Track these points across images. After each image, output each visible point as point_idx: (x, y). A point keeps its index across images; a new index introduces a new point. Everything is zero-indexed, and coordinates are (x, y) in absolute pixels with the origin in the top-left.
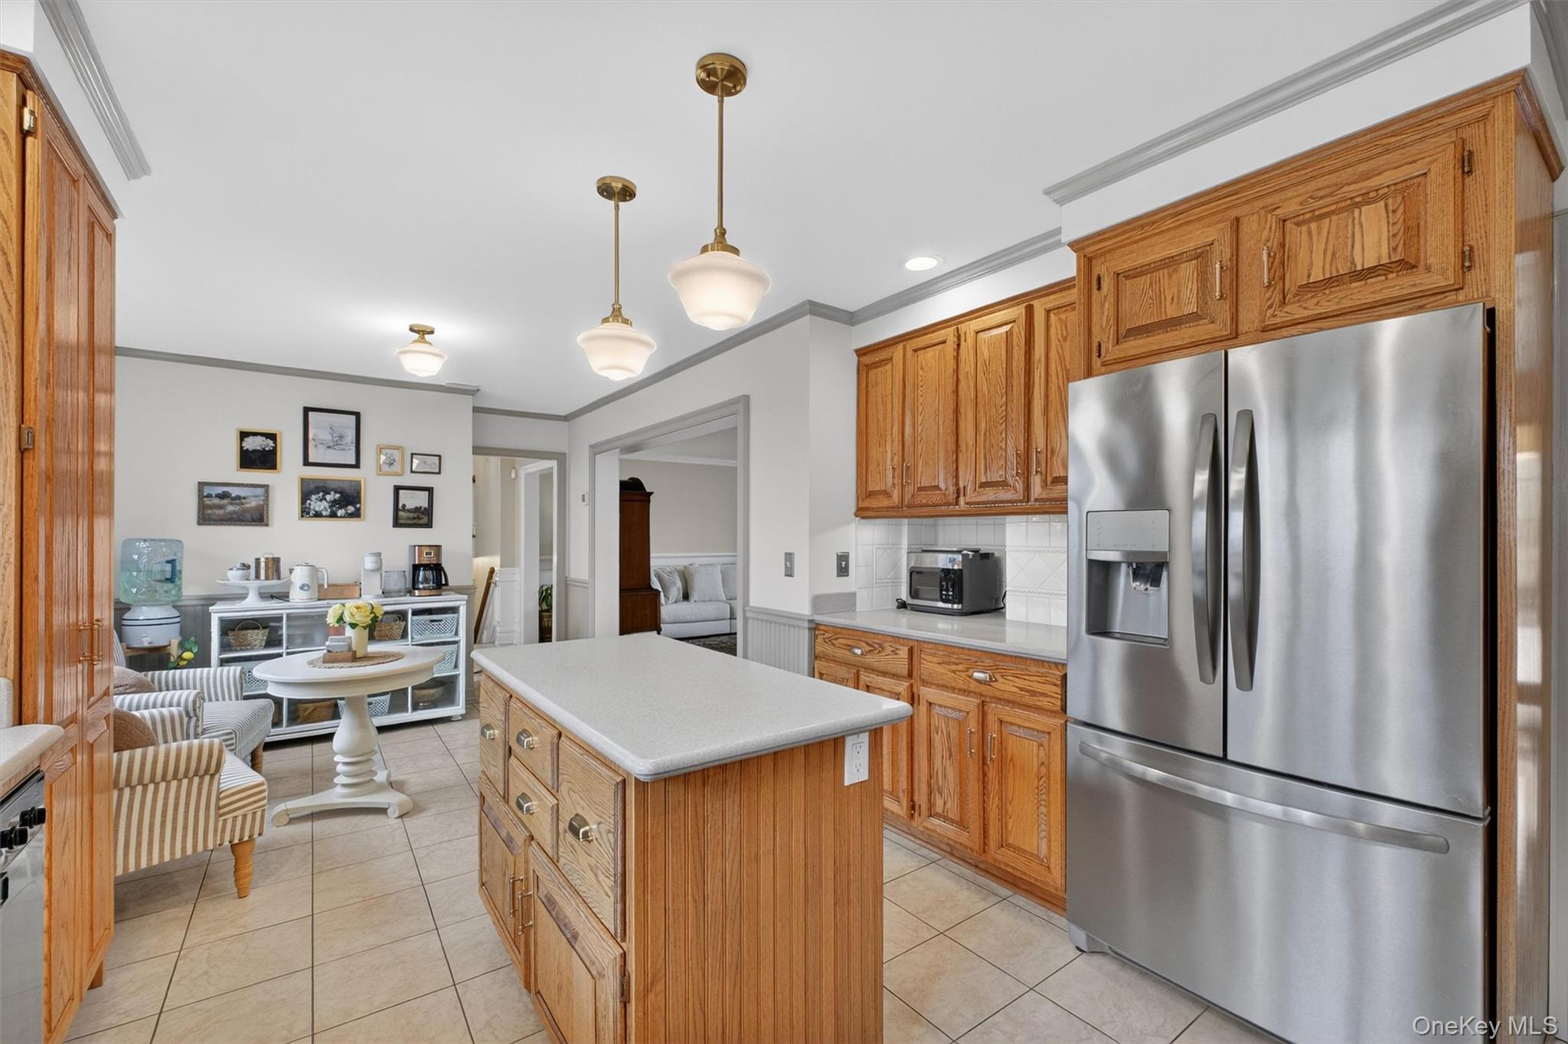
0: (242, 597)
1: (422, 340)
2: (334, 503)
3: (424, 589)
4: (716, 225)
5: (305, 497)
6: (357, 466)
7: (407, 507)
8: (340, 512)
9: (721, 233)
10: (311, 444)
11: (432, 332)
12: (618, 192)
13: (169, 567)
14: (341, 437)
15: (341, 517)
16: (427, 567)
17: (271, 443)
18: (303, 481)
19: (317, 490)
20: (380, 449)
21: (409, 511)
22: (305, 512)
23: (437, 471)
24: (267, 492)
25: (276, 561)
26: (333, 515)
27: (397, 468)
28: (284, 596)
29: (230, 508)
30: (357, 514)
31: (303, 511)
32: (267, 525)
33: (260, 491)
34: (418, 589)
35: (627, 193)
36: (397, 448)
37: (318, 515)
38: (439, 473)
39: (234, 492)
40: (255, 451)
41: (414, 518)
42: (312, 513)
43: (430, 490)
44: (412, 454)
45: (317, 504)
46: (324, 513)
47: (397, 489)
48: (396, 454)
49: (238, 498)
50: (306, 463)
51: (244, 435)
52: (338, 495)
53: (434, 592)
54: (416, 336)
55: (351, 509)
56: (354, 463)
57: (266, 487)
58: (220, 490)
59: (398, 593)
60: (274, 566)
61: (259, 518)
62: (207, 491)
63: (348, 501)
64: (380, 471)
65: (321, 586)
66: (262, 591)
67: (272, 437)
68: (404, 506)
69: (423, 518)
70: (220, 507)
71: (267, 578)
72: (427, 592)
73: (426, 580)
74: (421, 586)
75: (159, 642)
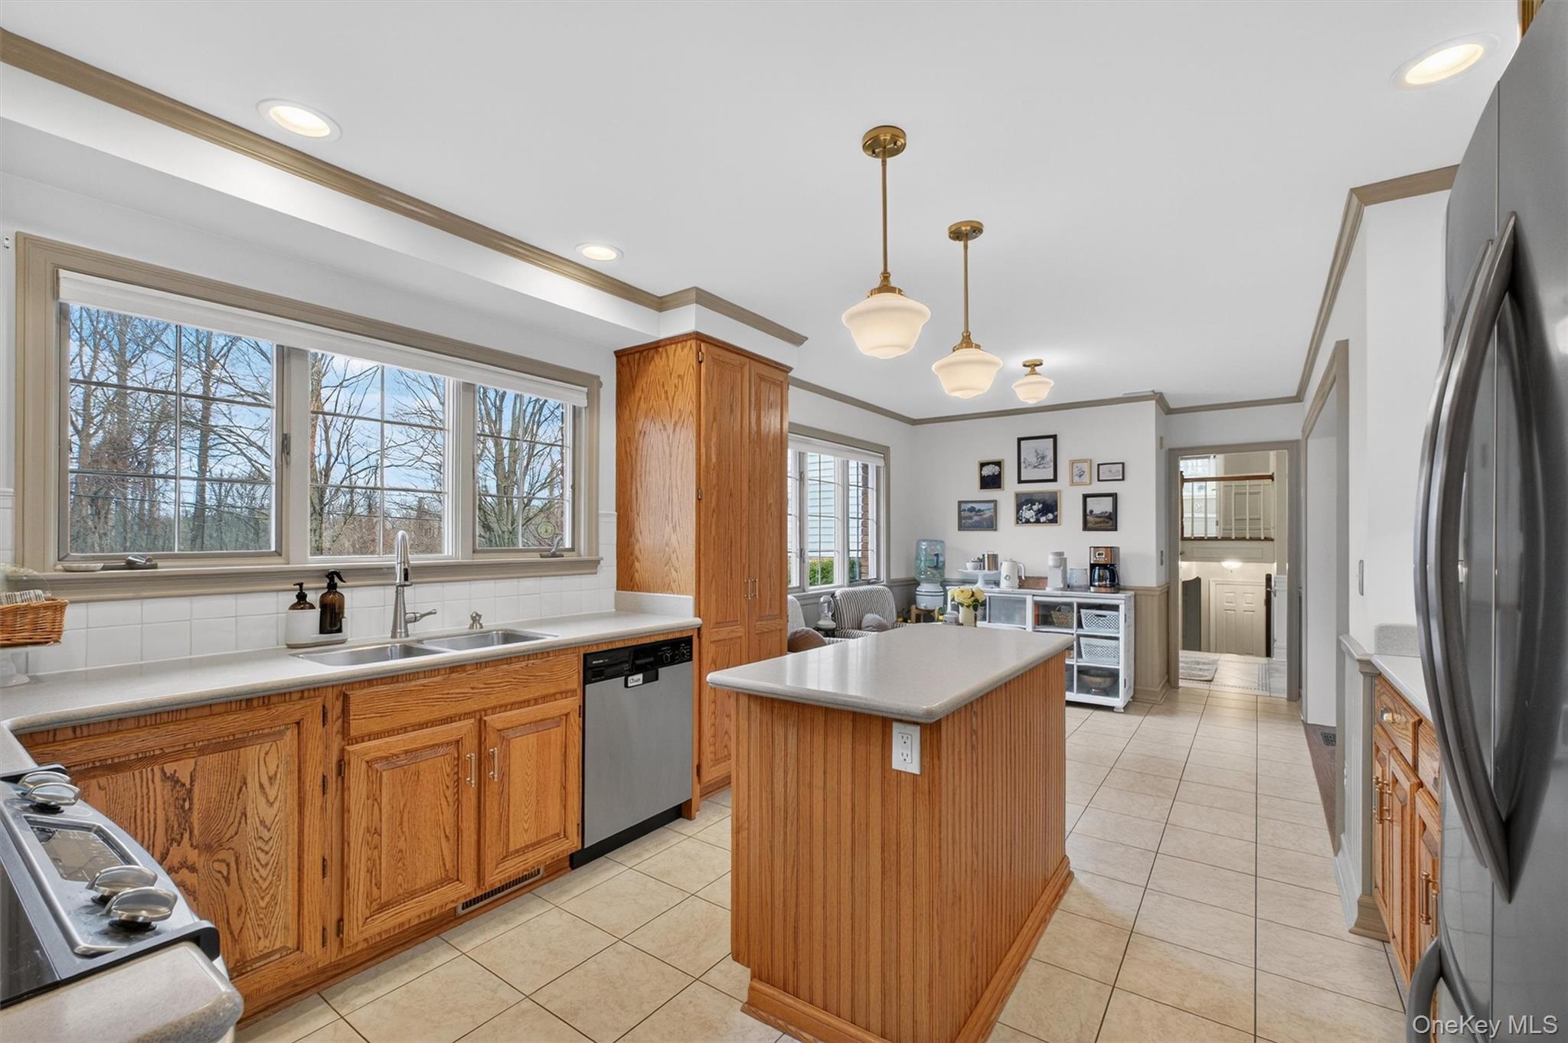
0: (974, 582)
1: (1033, 373)
2: (1039, 512)
3: (1099, 586)
4: (882, 270)
5: (1019, 508)
6: (1055, 480)
7: (1095, 512)
8: (1043, 519)
9: (886, 276)
10: (1023, 465)
11: (1041, 364)
12: (966, 232)
13: (935, 558)
14: (1043, 458)
15: (1044, 522)
16: (1103, 566)
17: (997, 468)
18: (1018, 495)
19: (1027, 502)
20: (1073, 463)
21: (1097, 516)
22: (1019, 519)
23: (1121, 478)
24: (996, 506)
25: (995, 557)
26: (1038, 521)
27: (1086, 478)
28: (997, 584)
29: (976, 518)
30: (1054, 521)
31: (1018, 518)
32: (996, 530)
33: (992, 505)
34: (1094, 586)
35: (976, 230)
36: (1085, 461)
37: (1028, 521)
38: (1123, 479)
39: (977, 506)
40: (989, 476)
41: (1100, 522)
42: (1024, 520)
43: (1114, 496)
44: (1099, 465)
45: (1028, 514)
46: (1032, 520)
47: (1085, 497)
48: (1085, 467)
49: (979, 511)
50: (1020, 481)
51: (983, 465)
52: (1041, 506)
53: (1108, 590)
54: (1029, 369)
55: (1050, 516)
56: (1052, 478)
57: (995, 502)
58: (970, 506)
59: (1080, 588)
60: (994, 560)
61: (991, 525)
62: (964, 506)
63: (1048, 509)
64: (1072, 483)
65: (1020, 578)
66: (987, 578)
67: (998, 464)
68: (1091, 512)
69: (1109, 522)
70: (970, 518)
71: (989, 569)
72: (1103, 590)
73: (1101, 579)
74: (1097, 584)
75: (930, 608)
